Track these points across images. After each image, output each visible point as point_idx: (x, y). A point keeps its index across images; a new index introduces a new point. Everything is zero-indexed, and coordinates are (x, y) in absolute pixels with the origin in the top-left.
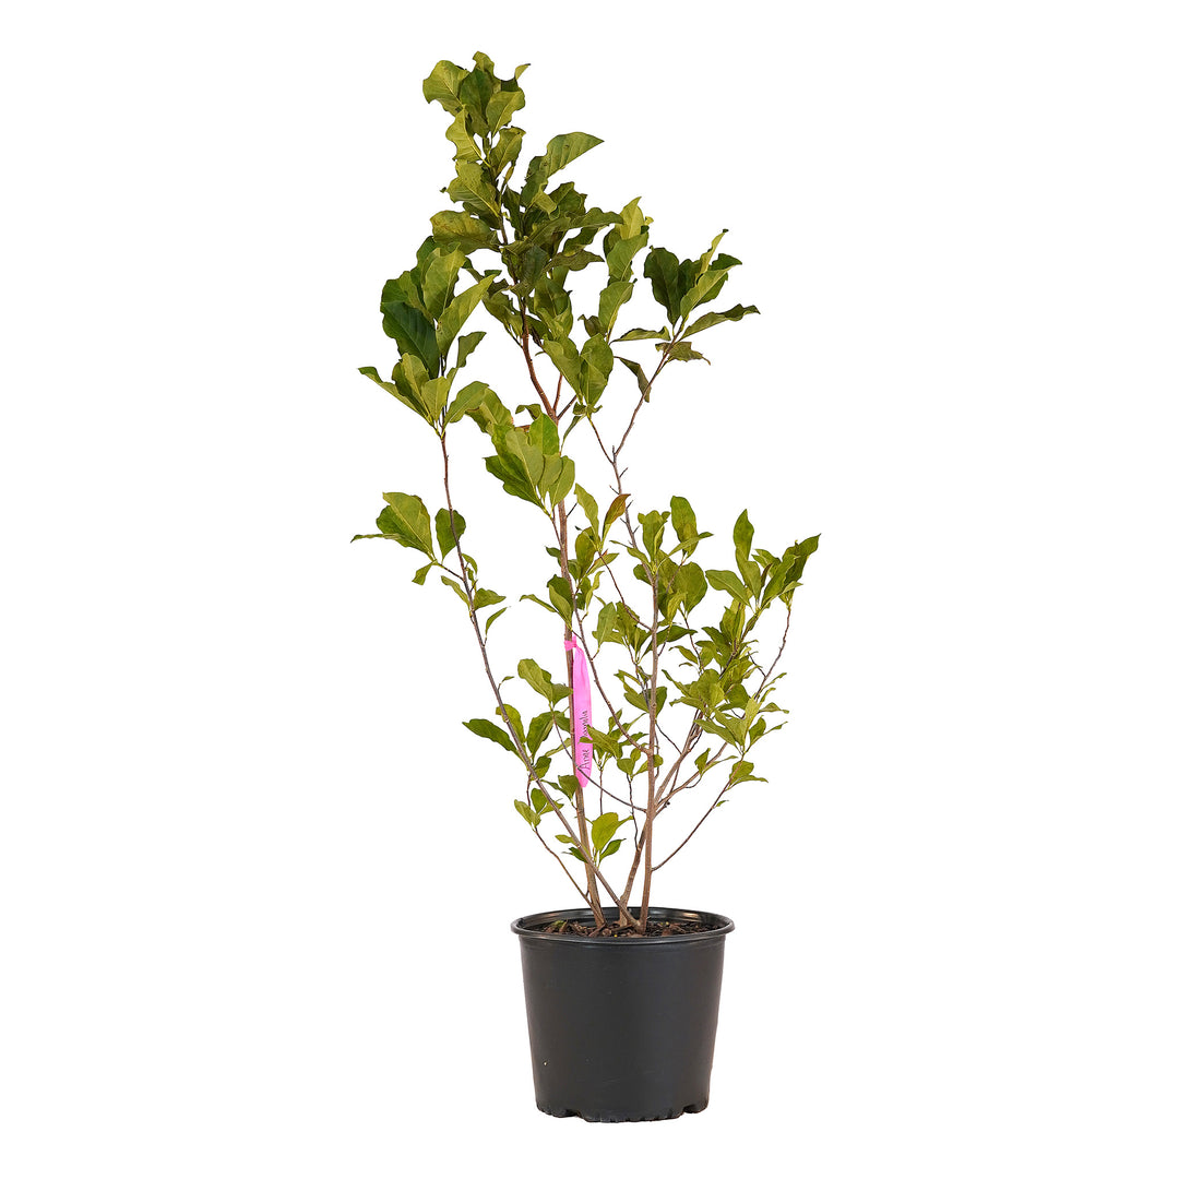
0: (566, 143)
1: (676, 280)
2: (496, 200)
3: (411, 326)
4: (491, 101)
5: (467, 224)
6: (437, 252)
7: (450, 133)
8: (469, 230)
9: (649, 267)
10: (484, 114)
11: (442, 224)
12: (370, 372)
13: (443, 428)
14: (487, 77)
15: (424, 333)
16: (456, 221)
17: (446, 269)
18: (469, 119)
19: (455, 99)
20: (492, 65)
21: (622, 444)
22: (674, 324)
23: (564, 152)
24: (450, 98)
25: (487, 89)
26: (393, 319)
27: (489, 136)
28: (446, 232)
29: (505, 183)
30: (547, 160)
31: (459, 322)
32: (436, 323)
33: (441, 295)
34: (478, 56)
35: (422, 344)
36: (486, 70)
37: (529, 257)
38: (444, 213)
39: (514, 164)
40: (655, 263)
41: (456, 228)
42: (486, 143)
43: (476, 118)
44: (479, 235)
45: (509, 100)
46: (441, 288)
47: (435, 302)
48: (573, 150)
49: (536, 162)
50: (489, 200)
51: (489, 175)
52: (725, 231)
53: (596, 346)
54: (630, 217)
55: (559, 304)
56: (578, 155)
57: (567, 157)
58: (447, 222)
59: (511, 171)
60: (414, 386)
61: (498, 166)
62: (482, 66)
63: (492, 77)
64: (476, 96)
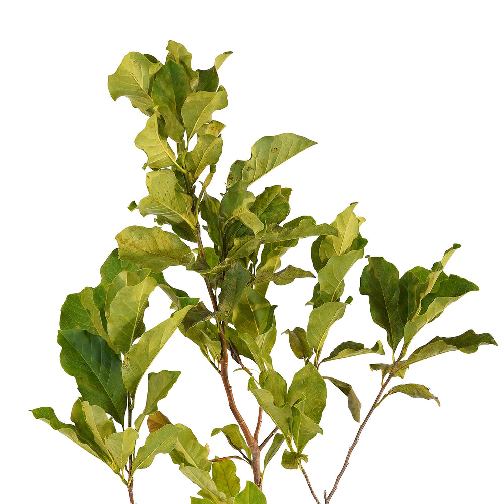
0: (273, 145)
1: (396, 297)
2: (193, 210)
3: (93, 358)
4: (188, 100)
5: (159, 241)
6: (123, 275)
7: (140, 140)
8: (161, 247)
9: (366, 281)
10: (179, 113)
11: (130, 242)
12: (45, 414)
13: (130, 475)
14: (183, 71)
15: (108, 366)
16: (146, 237)
17: (134, 299)
18: (161, 121)
19: (145, 96)
20: (189, 57)
21: (335, 488)
22: (394, 347)
23: (271, 155)
24: (140, 95)
25: (183, 84)
26: (73, 350)
27: (185, 138)
28: (134, 250)
29: (203, 190)
30: (251, 164)
31: (148, 357)
32: (123, 357)
33: (128, 327)
34: (172, 46)
35: (106, 377)
36: (182, 62)
37: (230, 276)
38: (133, 229)
39: (213, 170)
40: (373, 277)
41: (145, 245)
42: (181, 147)
43: (171, 119)
44: (172, 251)
45: (208, 100)
46: (128, 319)
47: (121, 334)
48: (282, 152)
49: (239, 166)
50: (184, 212)
51: (185, 181)
52: (456, 246)
53: (308, 378)
54: (343, 225)
55: (261, 316)
56: (287, 157)
57: (274, 160)
58: (135, 239)
59: (210, 178)
60: (97, 434)
61: (195, 171)
62: (177, 57)
63: (188, 70)
64: (170, 93)
